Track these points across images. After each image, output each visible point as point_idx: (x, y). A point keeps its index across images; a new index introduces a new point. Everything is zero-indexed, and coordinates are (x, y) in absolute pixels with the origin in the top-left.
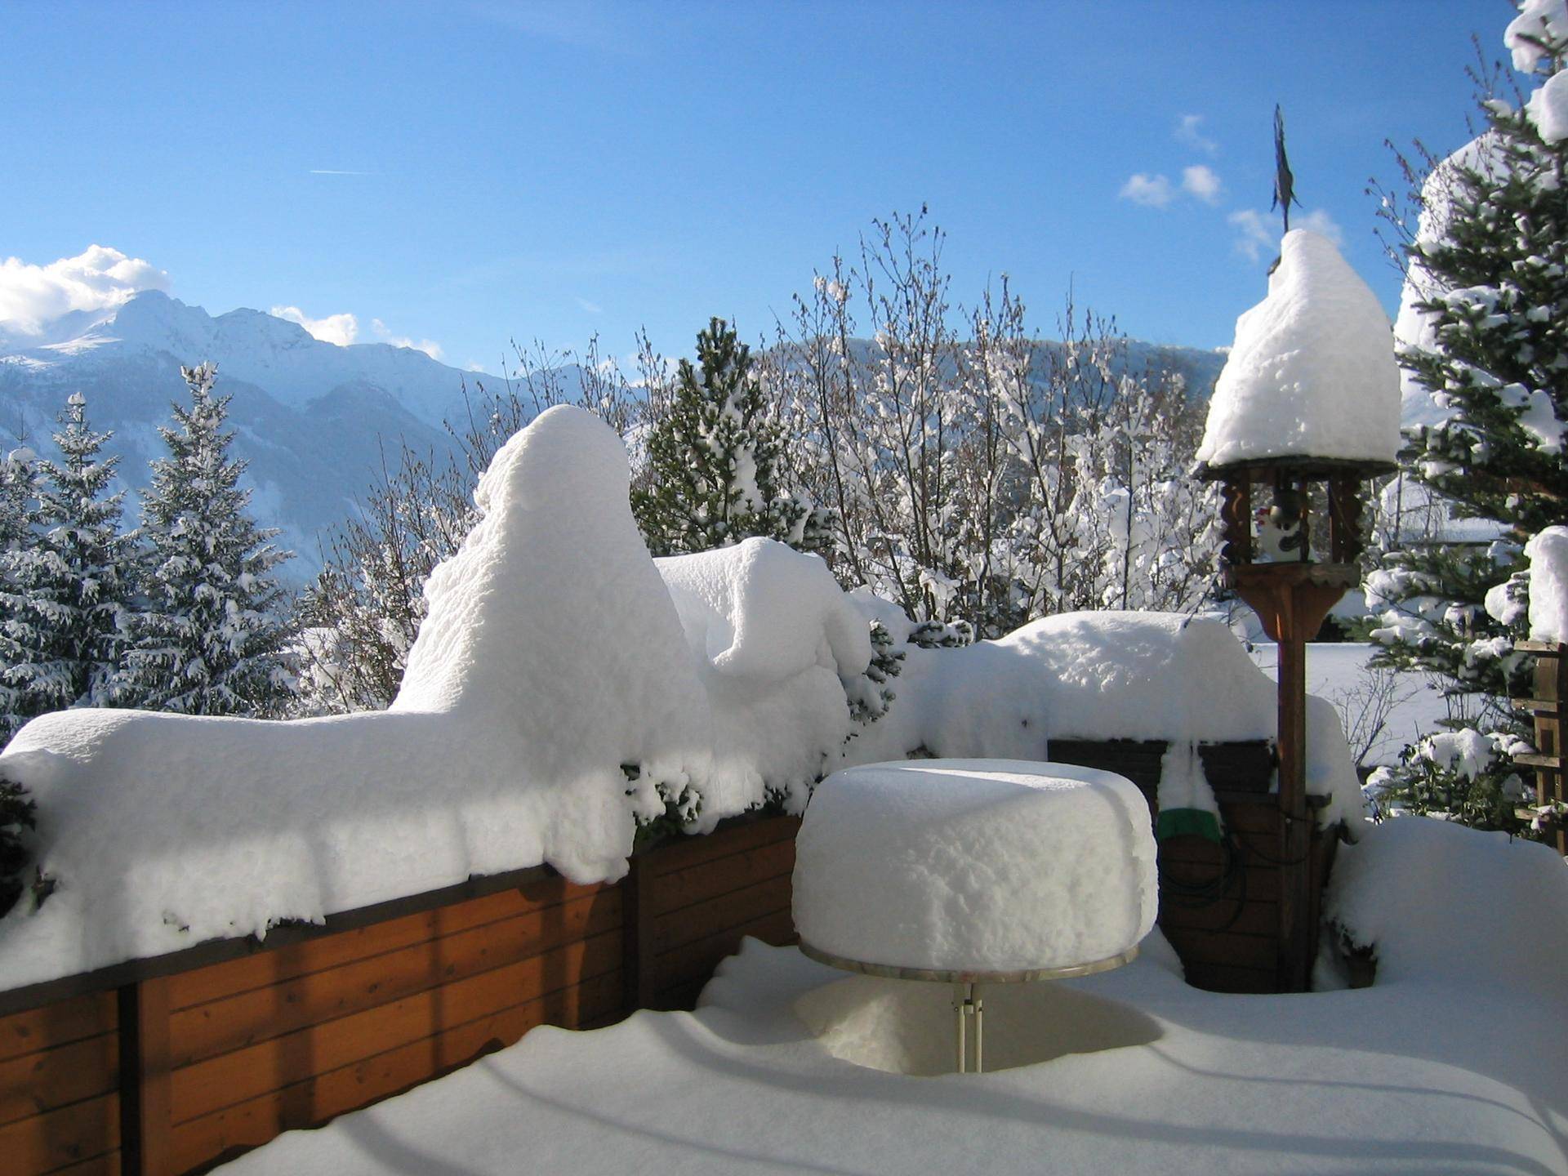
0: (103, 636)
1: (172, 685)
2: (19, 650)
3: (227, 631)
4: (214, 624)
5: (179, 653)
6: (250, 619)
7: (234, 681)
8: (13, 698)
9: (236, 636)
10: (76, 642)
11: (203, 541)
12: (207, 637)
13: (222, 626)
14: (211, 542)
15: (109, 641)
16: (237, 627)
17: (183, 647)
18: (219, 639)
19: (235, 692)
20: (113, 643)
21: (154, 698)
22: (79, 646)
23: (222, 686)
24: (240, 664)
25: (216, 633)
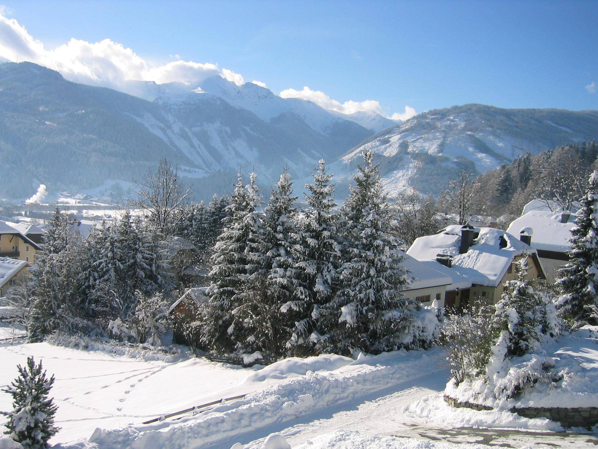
0: (327, 252)
1: (362, 276)
2: (299, 255)
3: (384, 258)
4: (378, 254)
5: (366, 265)
6: (392, 254)
7: (386, 278)
8: (293, 272)
9: (388, 260)
10: (316, 253)
11: (377, 223)
12: (376, 260)
13: (381, 255)
14: (380, 223)
15: (331, 254)
16: (388, 256)
17: (367, 262)
18: (380, 260)
19: (386, 281)
20: (332, 256)
21: (355, 280)
22: (317, 255)
23: (381, 279)
24: (389, 271)
25: (379, 257)
